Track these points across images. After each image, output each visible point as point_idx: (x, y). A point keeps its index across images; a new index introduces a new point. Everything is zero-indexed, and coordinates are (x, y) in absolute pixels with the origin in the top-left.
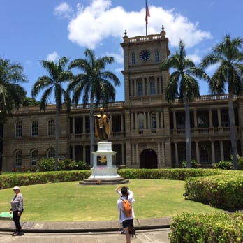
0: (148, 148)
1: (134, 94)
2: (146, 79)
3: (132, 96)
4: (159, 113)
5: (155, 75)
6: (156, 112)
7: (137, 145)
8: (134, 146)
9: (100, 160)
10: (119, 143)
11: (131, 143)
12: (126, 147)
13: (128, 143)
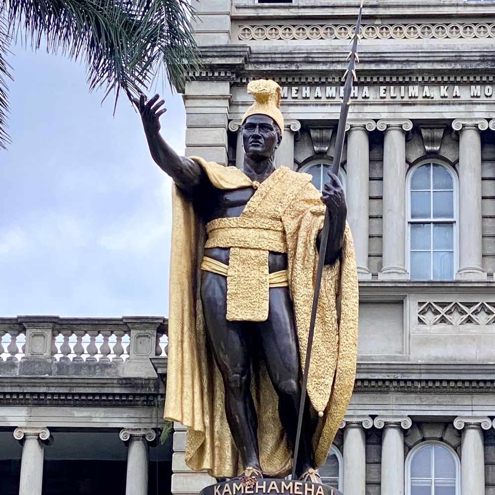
4: (490, 442)
5: (462, 108)
6: (461, 433)
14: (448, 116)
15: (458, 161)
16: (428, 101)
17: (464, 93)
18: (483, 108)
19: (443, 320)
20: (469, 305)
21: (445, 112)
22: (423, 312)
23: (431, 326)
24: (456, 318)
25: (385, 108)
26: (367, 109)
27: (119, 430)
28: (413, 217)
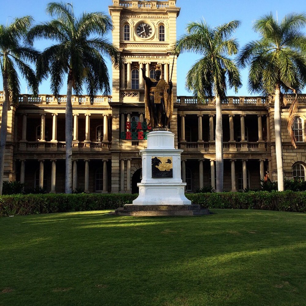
1: (126, 85)
2: (144, 65)
3: (123, 88)
5: (159, 60)
7: (129, 162)
8: (125, 163)
9: (159, 166)
10: (100, 158)
11: (119, 158)
12: (113, 165)
13: (115, 158)
16: (153, 59)
17: (159, 57)
18: (162, 60)
21: (156, 61)
25: (146, 60)
26: (143, 60)
27: (103, 114)
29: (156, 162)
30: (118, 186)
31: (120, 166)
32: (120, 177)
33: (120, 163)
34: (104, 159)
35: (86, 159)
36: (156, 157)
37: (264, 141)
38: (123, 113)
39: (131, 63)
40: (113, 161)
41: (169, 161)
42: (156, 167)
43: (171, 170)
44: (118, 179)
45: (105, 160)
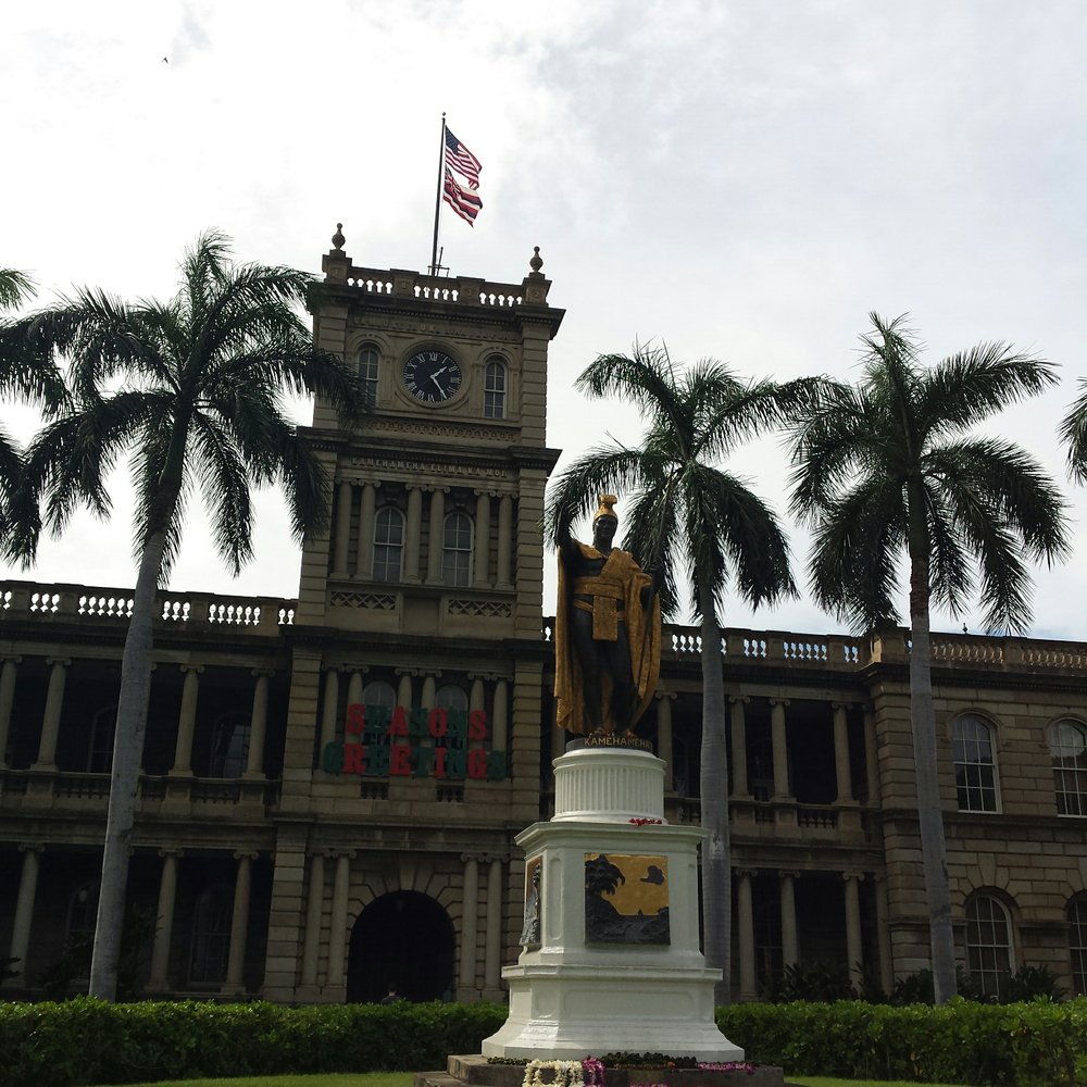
0: (407, 885)
1: (353, 565)
2: (427, 497)
3: (342, 574)
4: (490, 688)
5: (480, 482)
6: (471, 683)
7: (344, 866)
8: (326, 870)
9: (613, 893)
10: (228, 843)
11: (307, 848)
12: (278, 874)
13: (289, 849)
14: (471, 486)
15: (475, 514)
16: (461, 476)
17: (482, 473)
18: (493, 483)
19: (464, 612)
20: (480, 603)
21: (471, 484)
22: (452, 606)
23: (457, 616)
24: (472, 611)
25: (434, 478)
26: (423, 477)
27: (252, 668)
28: (446, 546)
29: (601, 876)
30: (291, 964)
31: (307, 883)
32: (303, 928)
33: (308, 868)
34: (243, 848)
35: (168, 846)
36: (602, 857)
37: (856, 804)
38: (336, 670)
39: (378, 485)
40: (280, 859)
41: (656, 876)
42: (605, 895)
43: (664, 914)
44: (294, 935)
45: (247, 854)
